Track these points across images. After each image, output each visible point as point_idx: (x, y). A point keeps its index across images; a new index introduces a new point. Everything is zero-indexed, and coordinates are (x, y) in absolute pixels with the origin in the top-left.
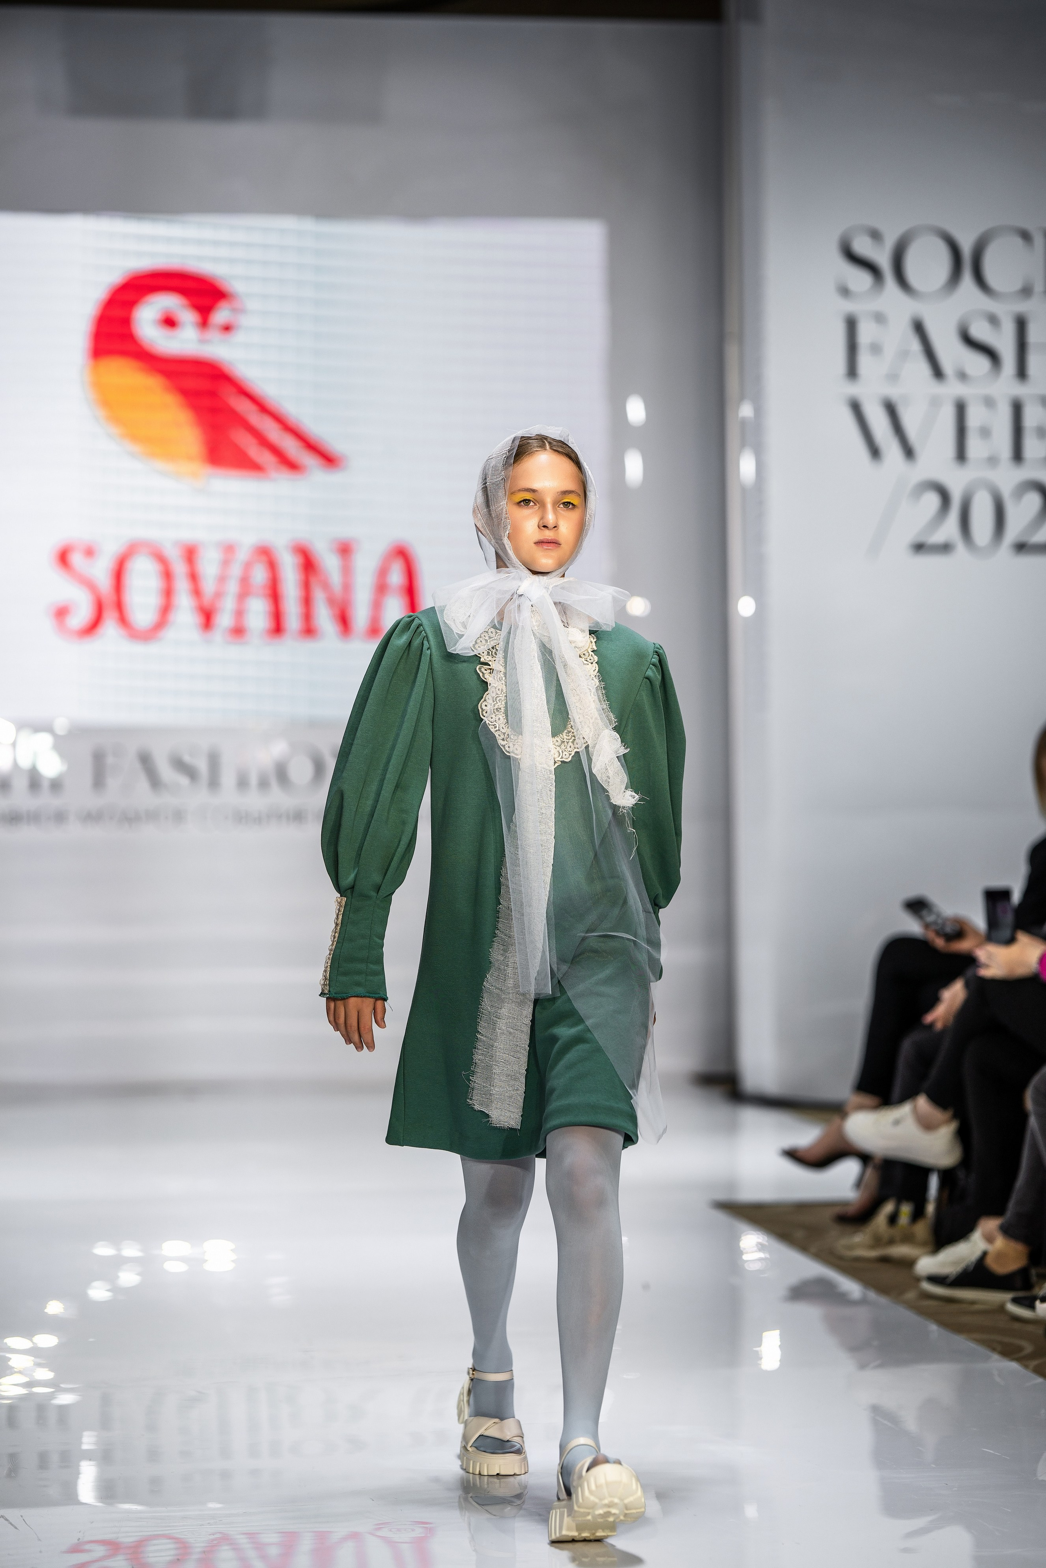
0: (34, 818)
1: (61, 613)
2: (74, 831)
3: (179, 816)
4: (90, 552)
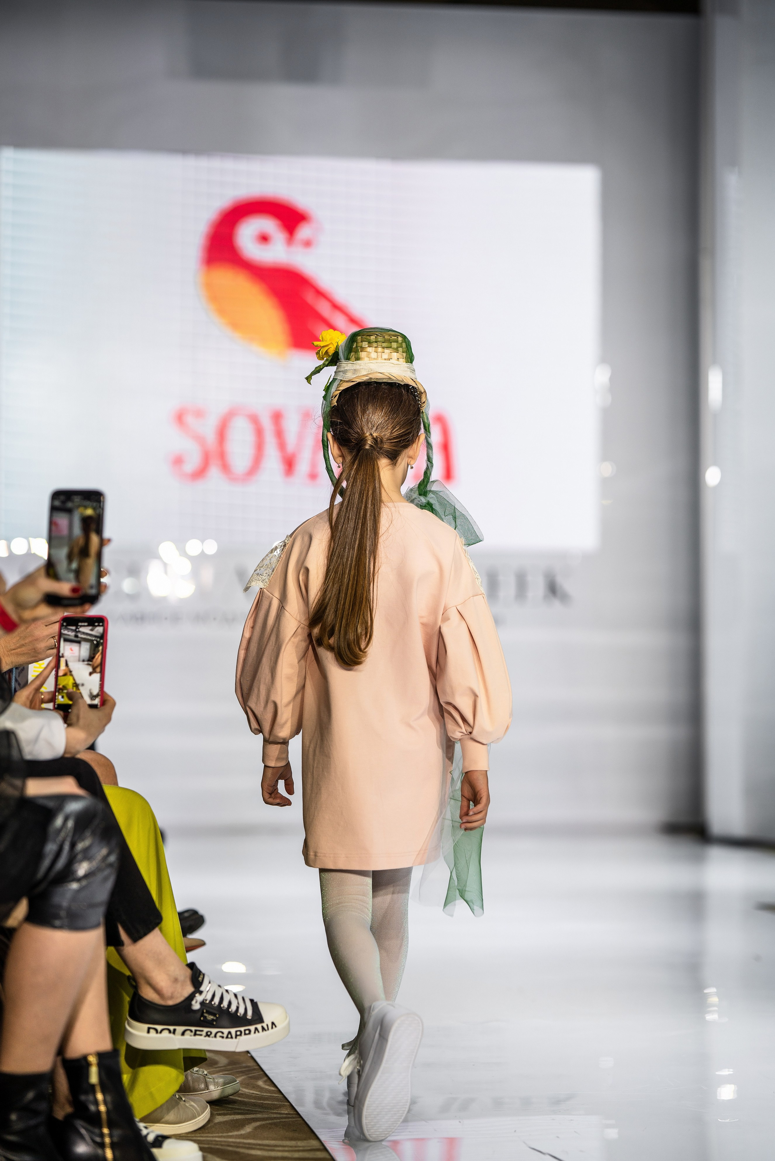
1: (178, 461)
2: (186, 629)
4: (199, 414)
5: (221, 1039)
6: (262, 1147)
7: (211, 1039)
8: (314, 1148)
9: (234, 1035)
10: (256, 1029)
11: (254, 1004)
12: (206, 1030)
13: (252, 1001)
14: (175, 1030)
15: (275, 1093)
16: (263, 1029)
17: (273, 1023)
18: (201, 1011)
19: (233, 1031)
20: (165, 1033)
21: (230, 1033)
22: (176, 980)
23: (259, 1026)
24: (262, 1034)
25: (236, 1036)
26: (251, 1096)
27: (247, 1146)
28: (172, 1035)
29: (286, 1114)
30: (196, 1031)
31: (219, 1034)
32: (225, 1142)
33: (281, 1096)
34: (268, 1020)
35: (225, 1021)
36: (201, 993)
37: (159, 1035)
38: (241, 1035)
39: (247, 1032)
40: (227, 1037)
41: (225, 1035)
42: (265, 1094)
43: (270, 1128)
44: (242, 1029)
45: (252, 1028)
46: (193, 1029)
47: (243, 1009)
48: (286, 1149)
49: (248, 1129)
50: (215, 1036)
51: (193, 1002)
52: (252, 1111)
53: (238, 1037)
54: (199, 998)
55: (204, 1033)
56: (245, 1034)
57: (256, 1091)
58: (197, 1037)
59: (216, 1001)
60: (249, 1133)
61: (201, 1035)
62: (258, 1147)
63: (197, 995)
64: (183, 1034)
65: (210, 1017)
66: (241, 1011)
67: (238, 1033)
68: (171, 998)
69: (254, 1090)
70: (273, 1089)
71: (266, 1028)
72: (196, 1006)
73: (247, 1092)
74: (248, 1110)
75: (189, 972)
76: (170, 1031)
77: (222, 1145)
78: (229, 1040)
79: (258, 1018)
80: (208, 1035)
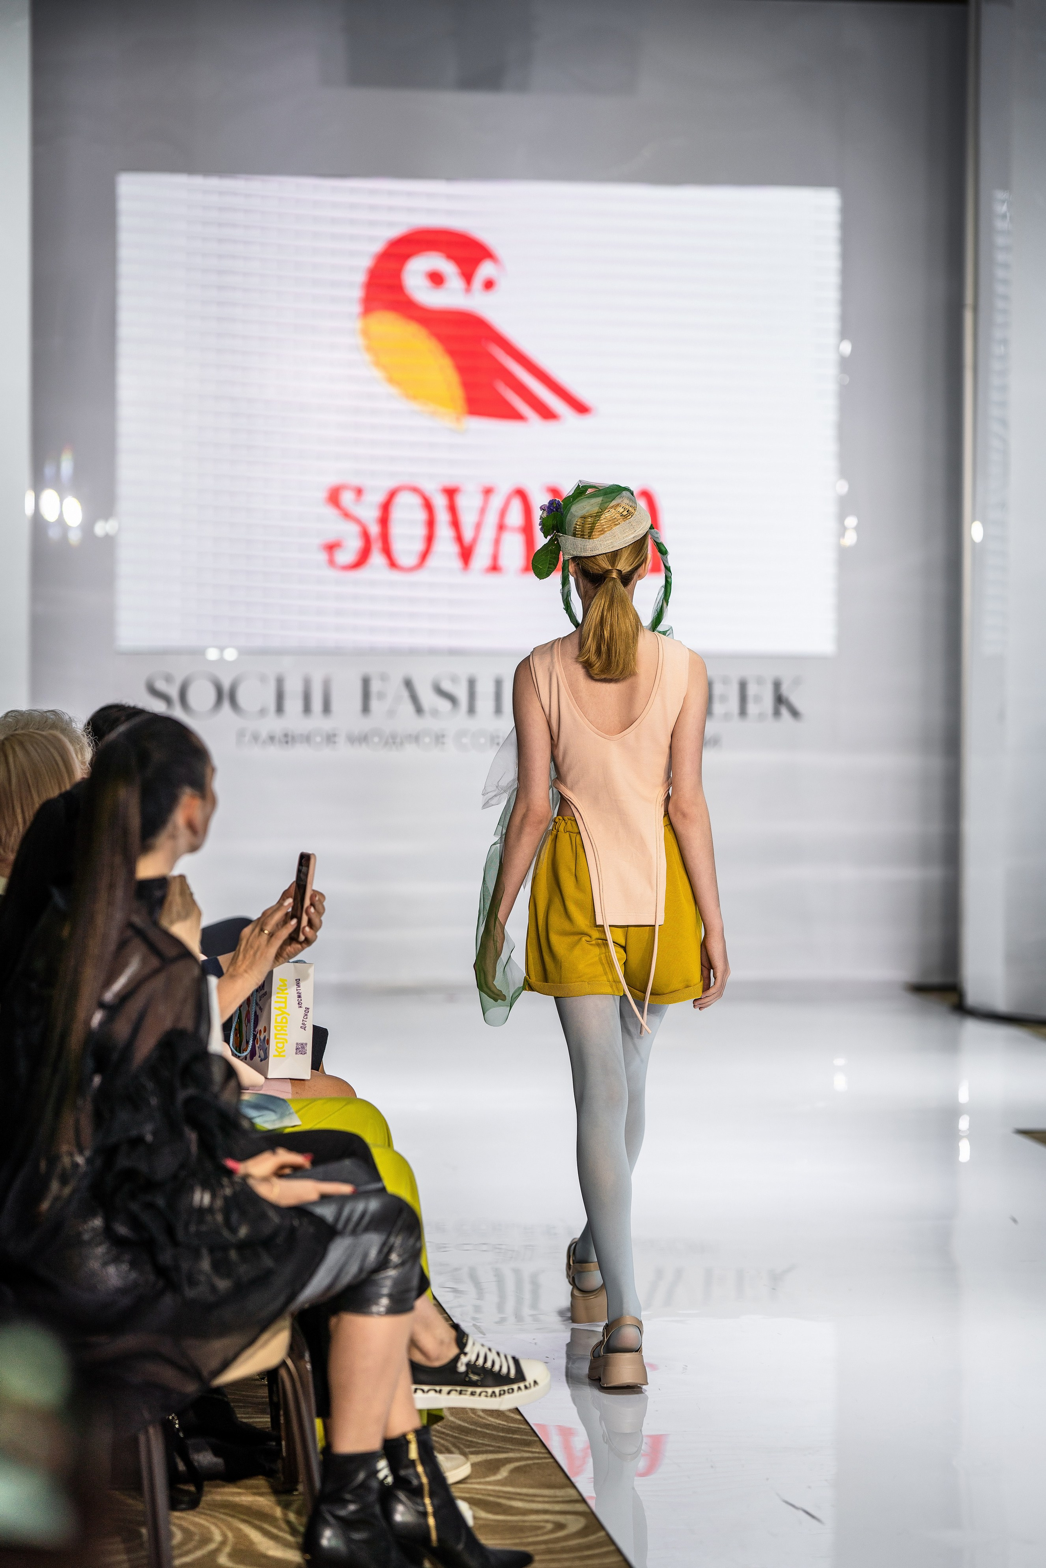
0: (307, 739)
1: (331, 548)
2: (344, 751)
3: (439, 738)
4: (359, 492)
5: (485, 1398)
6: (521, 1497)
7: (476, 1398)
8: (573, 1498)
9: (497, 1393)
10: (519, 1388)
11: (516, 1361)
12: (470, 1389)
13: (514, 1358)
14: (440, 1391)
15: (521, 1424)
16: (526, 1387)
17: (535, 1382)
18: (466, 1373)
19: (497, 1390)
20: (432, 1393)
21: (494, 1392)
22: (442, 1343)
23: (522, 1385)
24: (524, 1392)
25: (500, 1395)
26: (498, 1427)
27: (508, 1495)
28: (437, 1395)
29: (538, 1453)
30: (461, 1391)
31: (484, 1394)
32: (485, 1490)
33: (528, 1427)
34: (530, 1379)
35: (490, 1380)
36: (465, 1354)
37: (425, 1395)
38: (504, 1393)
39: (510, 1391)
40: (491, 1396)
41: (490, 1393)
42: (512, 1425)
43: (525, 1472)
44: (506, 1388)
45: (515, 1387)
46: (459, 1388)
47: (505, 1367)
48: (546, 1499)
49: (503, 1473)
50: (480, 1395)
51: (459, 1364)
52: (503, 1448)
53: (502, 1397)
54: (464, 1360)
55: (469, 1393)
56: (509, 1393)
57: (503, 1421)
58: (462, 1397)
59: (480, 1362)
60: (506, 1478)
61: (465, 1394)
62: (518, 1497)
63: (462, 1357)
64: (449, 1393)
65: (475, 1378)
66: (504, 1370)
67: (502, 1392)
68: (438, 1359)
69: (500, 1420)
70: (519, 1417)
71: (528, 1385)
72: (462, 1368)
73: (494, 1422)
74: (499, 1447)
75: (453, 1333)
76: (436, 1391)
77: (483, 1494)
78: (493, 1399)
79: (520, 1376)
80: (473, 1394)
